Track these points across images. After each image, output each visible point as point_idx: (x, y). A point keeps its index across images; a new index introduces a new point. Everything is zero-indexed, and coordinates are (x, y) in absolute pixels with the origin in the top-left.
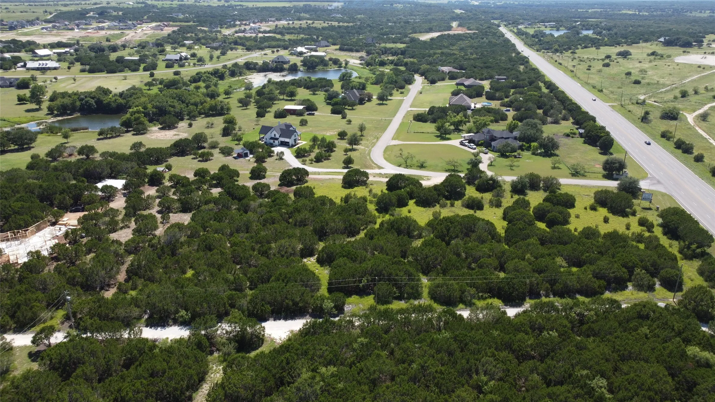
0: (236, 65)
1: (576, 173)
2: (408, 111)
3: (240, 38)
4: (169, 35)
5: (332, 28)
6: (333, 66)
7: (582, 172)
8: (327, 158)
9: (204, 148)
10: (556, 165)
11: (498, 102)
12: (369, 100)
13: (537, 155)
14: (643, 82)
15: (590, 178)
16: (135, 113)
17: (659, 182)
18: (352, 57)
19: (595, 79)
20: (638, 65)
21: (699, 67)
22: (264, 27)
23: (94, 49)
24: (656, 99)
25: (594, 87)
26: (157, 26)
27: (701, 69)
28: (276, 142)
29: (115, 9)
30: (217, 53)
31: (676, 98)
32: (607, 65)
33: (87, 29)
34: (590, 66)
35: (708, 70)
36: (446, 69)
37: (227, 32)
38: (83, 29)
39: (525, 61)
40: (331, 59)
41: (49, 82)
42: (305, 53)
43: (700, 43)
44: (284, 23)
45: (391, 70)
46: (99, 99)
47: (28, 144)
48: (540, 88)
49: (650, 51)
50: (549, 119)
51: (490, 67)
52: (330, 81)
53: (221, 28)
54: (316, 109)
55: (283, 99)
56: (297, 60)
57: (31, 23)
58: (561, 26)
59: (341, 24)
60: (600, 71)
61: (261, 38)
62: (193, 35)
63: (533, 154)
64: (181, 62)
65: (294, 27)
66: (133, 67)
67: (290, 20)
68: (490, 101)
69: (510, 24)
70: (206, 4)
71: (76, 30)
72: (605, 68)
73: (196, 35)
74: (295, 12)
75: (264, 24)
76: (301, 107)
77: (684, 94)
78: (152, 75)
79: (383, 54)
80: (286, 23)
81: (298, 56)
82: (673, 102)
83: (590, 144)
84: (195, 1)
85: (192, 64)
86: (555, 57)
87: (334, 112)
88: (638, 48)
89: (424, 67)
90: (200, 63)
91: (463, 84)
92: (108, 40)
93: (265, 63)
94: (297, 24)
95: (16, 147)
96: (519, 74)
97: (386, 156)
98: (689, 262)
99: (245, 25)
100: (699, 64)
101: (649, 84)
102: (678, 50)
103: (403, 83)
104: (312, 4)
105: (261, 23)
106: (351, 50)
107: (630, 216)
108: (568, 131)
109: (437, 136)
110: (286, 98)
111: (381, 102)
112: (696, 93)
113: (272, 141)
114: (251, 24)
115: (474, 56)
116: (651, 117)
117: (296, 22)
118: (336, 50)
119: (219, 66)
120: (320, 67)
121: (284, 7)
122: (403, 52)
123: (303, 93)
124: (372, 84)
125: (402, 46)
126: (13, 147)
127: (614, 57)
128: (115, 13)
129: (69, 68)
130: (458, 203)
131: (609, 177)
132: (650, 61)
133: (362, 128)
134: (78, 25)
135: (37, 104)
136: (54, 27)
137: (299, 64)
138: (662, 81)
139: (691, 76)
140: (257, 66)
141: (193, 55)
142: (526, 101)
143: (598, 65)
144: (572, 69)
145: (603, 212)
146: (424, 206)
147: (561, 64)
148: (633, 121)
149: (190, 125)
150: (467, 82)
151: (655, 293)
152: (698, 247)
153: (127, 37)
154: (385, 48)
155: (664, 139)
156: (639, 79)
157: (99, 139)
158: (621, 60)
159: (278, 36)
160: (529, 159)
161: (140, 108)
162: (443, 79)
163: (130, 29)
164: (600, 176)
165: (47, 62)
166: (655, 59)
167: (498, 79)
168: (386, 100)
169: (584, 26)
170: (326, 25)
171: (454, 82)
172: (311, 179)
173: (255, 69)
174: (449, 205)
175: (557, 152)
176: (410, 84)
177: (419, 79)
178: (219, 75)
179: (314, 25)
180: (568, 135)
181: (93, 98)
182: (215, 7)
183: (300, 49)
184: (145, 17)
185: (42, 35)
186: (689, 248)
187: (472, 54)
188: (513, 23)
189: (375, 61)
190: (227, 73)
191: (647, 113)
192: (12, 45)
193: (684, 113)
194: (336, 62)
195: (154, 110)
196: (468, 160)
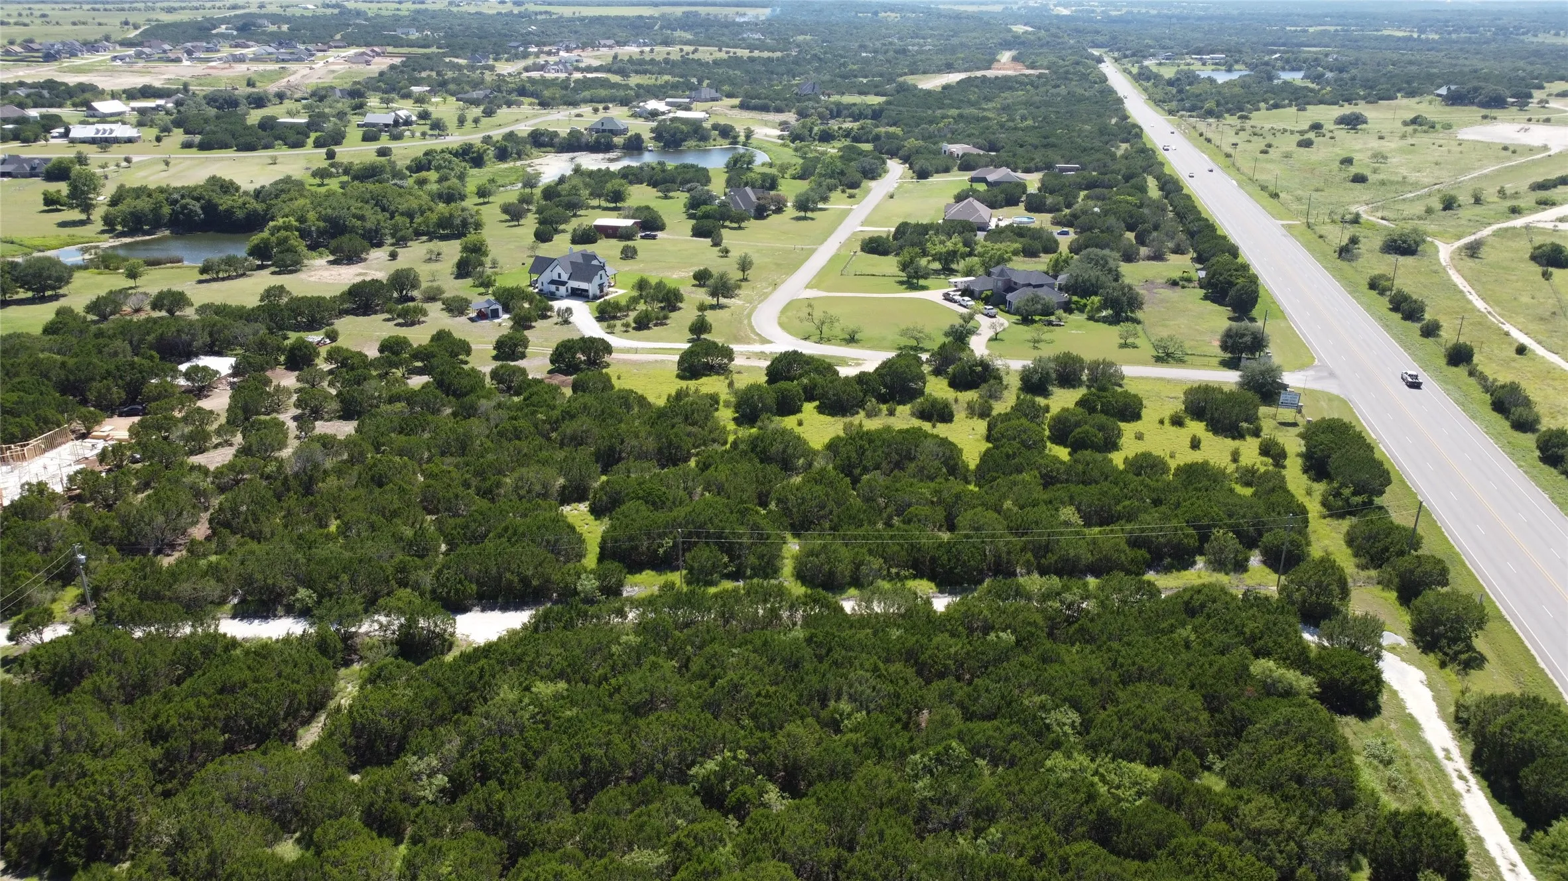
0: (511, 136)
1: (1165, 357)
2: (854, 234)
3: (532, 81)
4: (382, 74)
5: (736, 62)
6: (720, 140)
7: (1179, 354)
8: (661, 321)
9: (413, 299)
10: (1130, 341)
11: (1048, 217)
12: (779, 210)
13: (1097, 321)
14: (1372, 178)
15: (1194, 366)
16: (279, 229)
17: (1332, 375)
18: (766, 124)
19: (1271, 172)
20: (1375, 144)
21: (1505, 148)
22: (590, 58)
23: (215, 101)
24: (1385, 214)
25: (1263, 188)
26: (357, 55)
27: (1508, 153)
28: (562, 289)
29: (275, 19)
30: (477, 111)
31: (1429, 211)
32: (1306, 144)
33: (208, 60)
34: (1269, 146)
35: (1522, 155)
36: (958, 149)
37: (505, 68)
38: (200, 60)
39: (1133, 133)
40: (715, 127)
41: (112, 167)
42: (663, 113)
43: (1523, 99)
44: (632, 50)
45: (840, 149)
46: (209, 201)
47: (53, 288)
48: (1143, 189)
49: (1412, 116)
50: (1144, 251)
51: (1054, 146)
52: (705, 170)
53: (496, 60)
54: (662, 228)
55: (599, 207)
56: (644, 128)
57: (92, 47)
58: (1237, 62)
59: (756, 53)
60: (1287, 156)
61: (577, 81)
62: (434, 74)
63: (1091, 318)
64: (396, 129)
65: (652, 60)
66: (294, 138)
67: (645, 45)
68: (1032, 215)
69: (1126, 56)
70: (472, 9)
71: (186, 63)
72: (1302, 150)
73: (438, 74)
74: (661, 28)
75: (589, 52)
76: (629, 222)
77: (1449, 204)
78: (331, 155)
79: (832, 117)
80: (637, 50)
81: (647, 119)
82: (1420, 218)
83: (1214, 301)
84: (450, 4)
85: (418, 134)
86: (1202, 126)
87: (698, 233)
88: (1389, 108)
89: (912, 143)
90: (436, 132)
91: (984, 180)
92: (250, 83)
93: (574, 134)
94: (661, 52)
95: (30, 294)
96: (1108, 160)
97: (784, 319)
98: (1335, 523)
99: (549, 53)
100: (1507, 142)
101: (1383, 183)
102: (1476, 112)
103: (859, 175)
104: (702, 10)
105: (583, 50)
106: (765, 109)
107: (1248, 438)
108: (1176, 275)
109: (901, 283)
110: (604, 204)
111: (802, 214)
112: (1478, 201)
113: (553, 288)
114: (562, 53)
115: (1030, 122)
116: (1363, 247)
117: (657, 49)
118: (733, 107)
119: (475, 138)
120: (691, 143)
121: (640, 17)
122: (877, 114)
123: (641, 195)
124: (794, 178)
125: (874, 100)
126: (22, 294)
127: (1329, 126)
128: (273, 28)
129: (158, 139)
130: (904, 410)
131: (1231, 364)
132: (1404, 137)
133: (745, 265)
134: (189, 53)
135: (83, 211)
136: (139, 55)
137: (647, 136)
138: (1413, 177)
139: (1481, 167)
140: (556, 140)
141: (424, 116)
142: (1105, 213)
143: (1289, 143)
144: (1229, 150)
145: (1197, 428)
146: (832, 414)
147: (1209, 141)
148: (1321, 257)
149: (393, 256)
150: (994, 175)
151: (1245, 575)
152: (1354, 494)
153: (292, 78)
154: (838, 104)
155: (1374, 293)
156: (1366, 172)
157: (200, 282)
158: (1342, 133)
159: (615, 78)
160: (1078, 328)
161: (292, 220)
162: (947, 170)
163: (299, 60)
164: (1215, 361)
165: (113, 126)
166: (1415, 131)
167: (1063, 170)
168: (813, 210)
169: (1287, 61)
170: (723, 55)
171: (967, 176)
172: (619, 361)
173: (552, 145)
174: (885, 412)
175: (1139, 315)
176: (873, 178)
177: (896, 169)
178: (472, 157)
179: (696, 56)
180: (1174, 283)
181: (198, 199)
182: (491, 16)
183: (652, 104)
184: (338, 37)
185: (112, 72)
186: (1337, 494)
187: (1024, 118)
188: (1134, 55)
189: (811, 130)
190: (491, 152)
191: (1354, 241)
192: (45, 93)
193: (1437, 242)
194: (726, 132)
195: (322, 224)
196: (947, 327)
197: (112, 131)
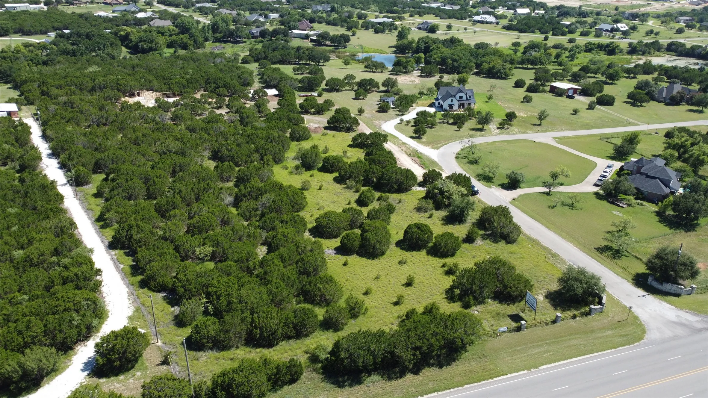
1: (617, 250)
7: (624, 253)
13: (663, 216)
41: (460, 31)
63: (661, 212)
76: (567, 87)
85: (611, 36)
93: (694, 47)
111: (700, 109)
131: (641, 277)
141: (633, 28)
149: (441, 78)
157: (364, 71)
160: (629, 212)
165: (488, 16)
178: (610, 49)
190: (626, 49)
195: (438, 59)
196: (509, 172)
197: (486, 18)
